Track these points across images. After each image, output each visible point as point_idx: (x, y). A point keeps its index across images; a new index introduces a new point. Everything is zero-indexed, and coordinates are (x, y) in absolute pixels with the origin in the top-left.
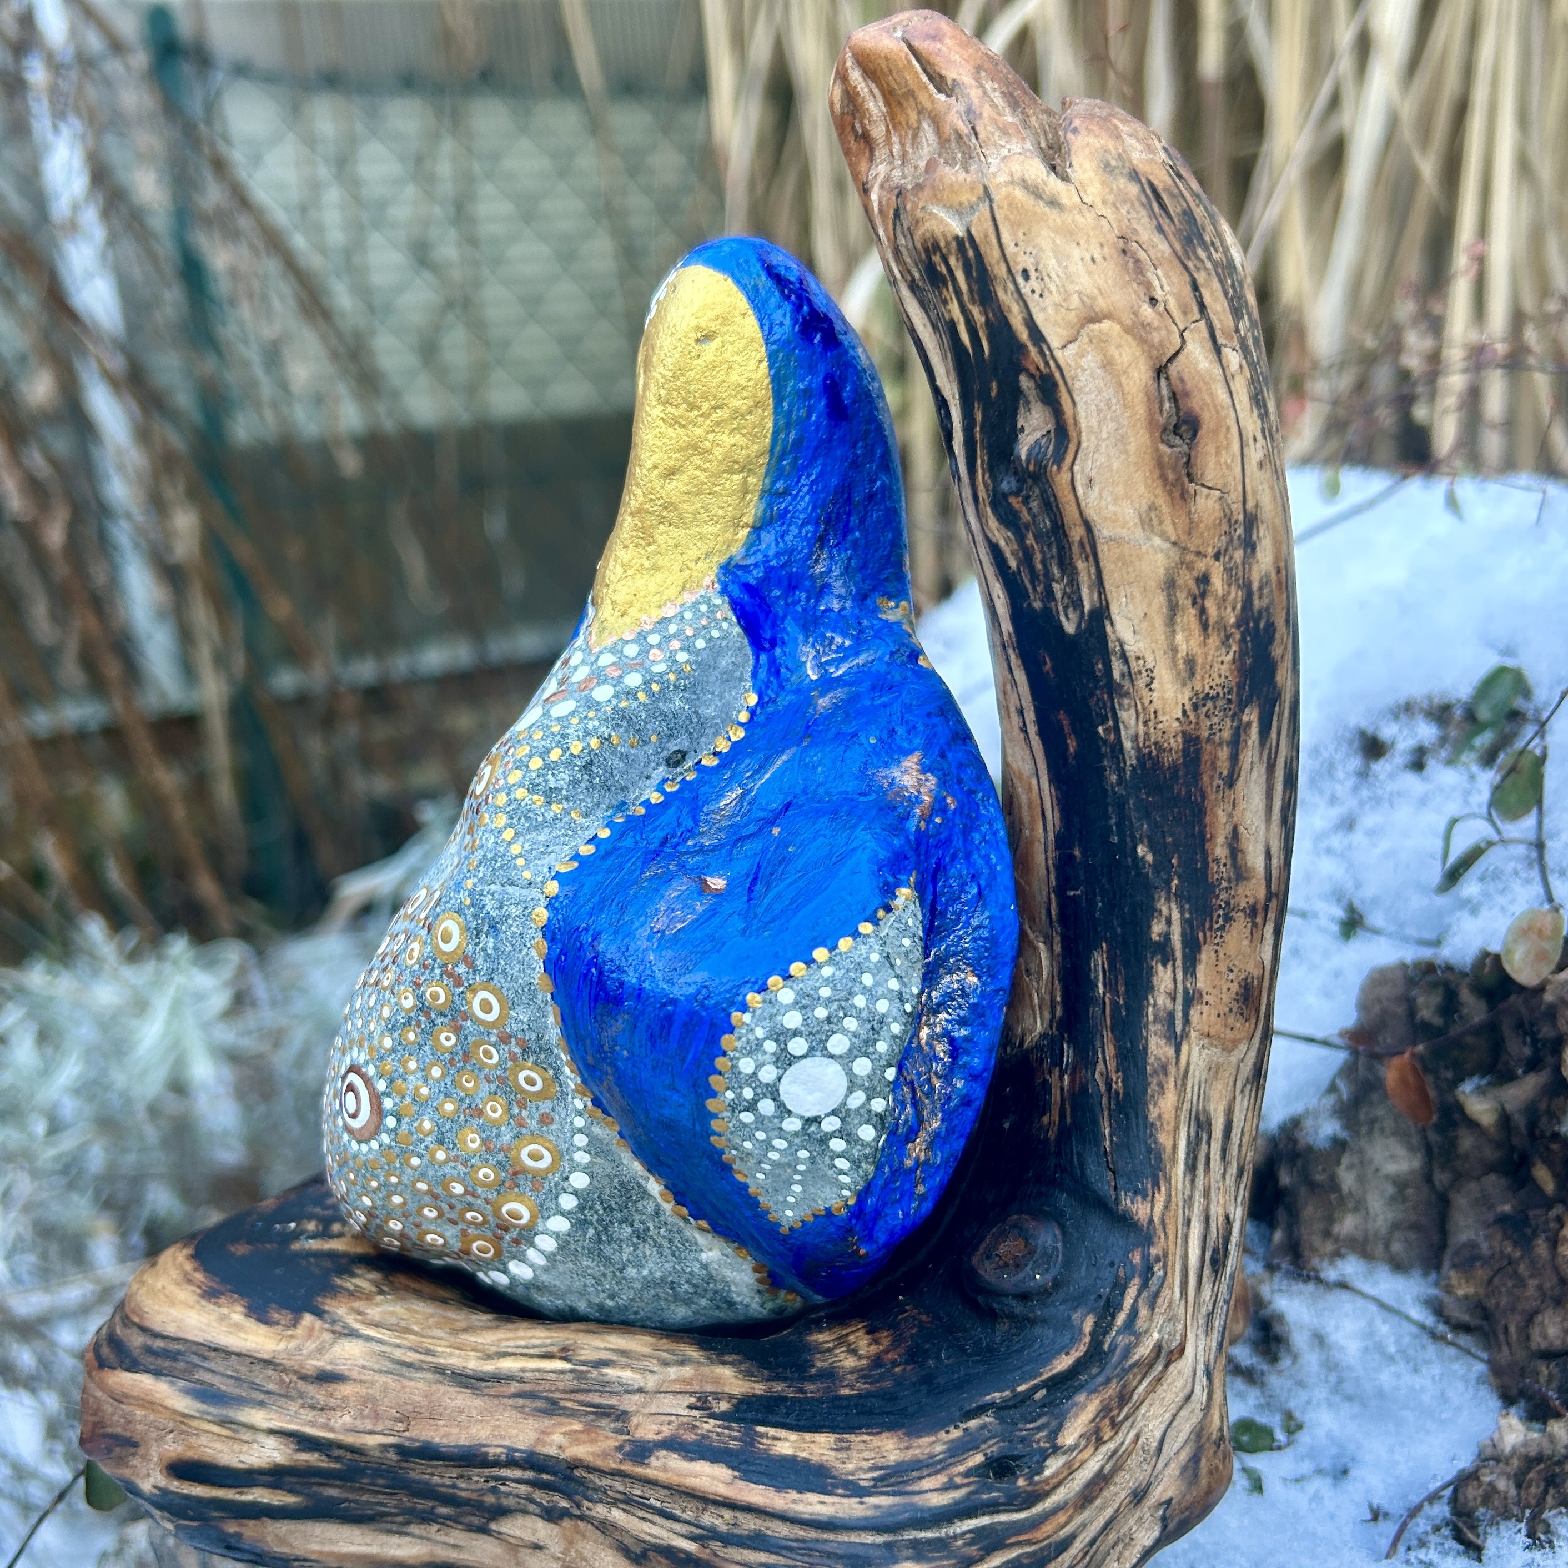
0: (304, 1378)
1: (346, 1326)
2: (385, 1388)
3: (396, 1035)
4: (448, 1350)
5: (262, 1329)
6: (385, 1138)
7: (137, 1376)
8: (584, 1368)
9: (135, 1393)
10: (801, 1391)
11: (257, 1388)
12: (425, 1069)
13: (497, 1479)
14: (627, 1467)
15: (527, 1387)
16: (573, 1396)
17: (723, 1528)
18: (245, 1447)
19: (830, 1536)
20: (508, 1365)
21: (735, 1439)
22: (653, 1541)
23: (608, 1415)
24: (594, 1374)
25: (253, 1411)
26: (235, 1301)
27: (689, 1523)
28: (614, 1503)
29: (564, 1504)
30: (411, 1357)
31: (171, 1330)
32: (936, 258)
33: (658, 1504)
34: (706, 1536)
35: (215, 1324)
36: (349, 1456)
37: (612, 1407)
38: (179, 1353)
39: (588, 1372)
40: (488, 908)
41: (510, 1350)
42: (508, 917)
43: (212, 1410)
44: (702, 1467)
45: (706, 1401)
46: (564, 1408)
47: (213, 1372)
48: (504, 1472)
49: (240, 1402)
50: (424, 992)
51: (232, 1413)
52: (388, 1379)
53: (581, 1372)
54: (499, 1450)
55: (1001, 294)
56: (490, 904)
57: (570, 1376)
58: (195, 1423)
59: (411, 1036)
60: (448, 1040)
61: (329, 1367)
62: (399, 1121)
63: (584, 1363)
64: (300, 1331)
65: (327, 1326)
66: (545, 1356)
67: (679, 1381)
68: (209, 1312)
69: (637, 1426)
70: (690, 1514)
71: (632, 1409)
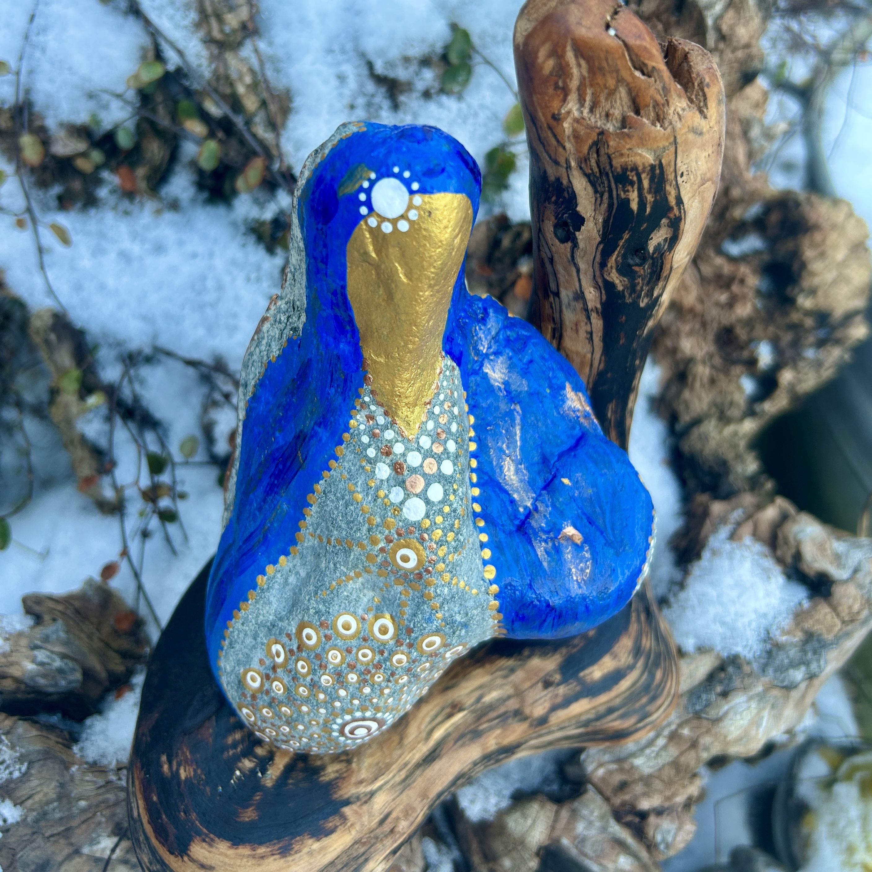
0: (372, 832)
1: (366, 794)
2: (407, 796)
4: (411, 755)
5: (334, 836)
8: (473, 707)
10: (574, 647)
11: (357, 857)
16: (481, 722)
17: (593, 716)
20: (438, 734)
23: (509, 717)
24: (479, 705)
25: (367, 866)
26: (302, 840)
27: (573, 725)
29: (503, 756)
30: (403, 774)
35: (312, 861)
37: (505, 713)
39: (476, 707)
41: (430, 727)
44: (573, 706)
45: (547, 681)
46: (483, 730)
48: (471, 771)
52: (406, 792)
53: (473, 709)
54: (469, 766)
55: (668, 187)
57: (469, 716)
61: (381, 817)
64: (352, 818)
65: (359, 803)
66: (450, 716)
67: (524, 681)
68: (301, 859)
69: (531, 712)
70: (574, 722)
71: (517, 707)
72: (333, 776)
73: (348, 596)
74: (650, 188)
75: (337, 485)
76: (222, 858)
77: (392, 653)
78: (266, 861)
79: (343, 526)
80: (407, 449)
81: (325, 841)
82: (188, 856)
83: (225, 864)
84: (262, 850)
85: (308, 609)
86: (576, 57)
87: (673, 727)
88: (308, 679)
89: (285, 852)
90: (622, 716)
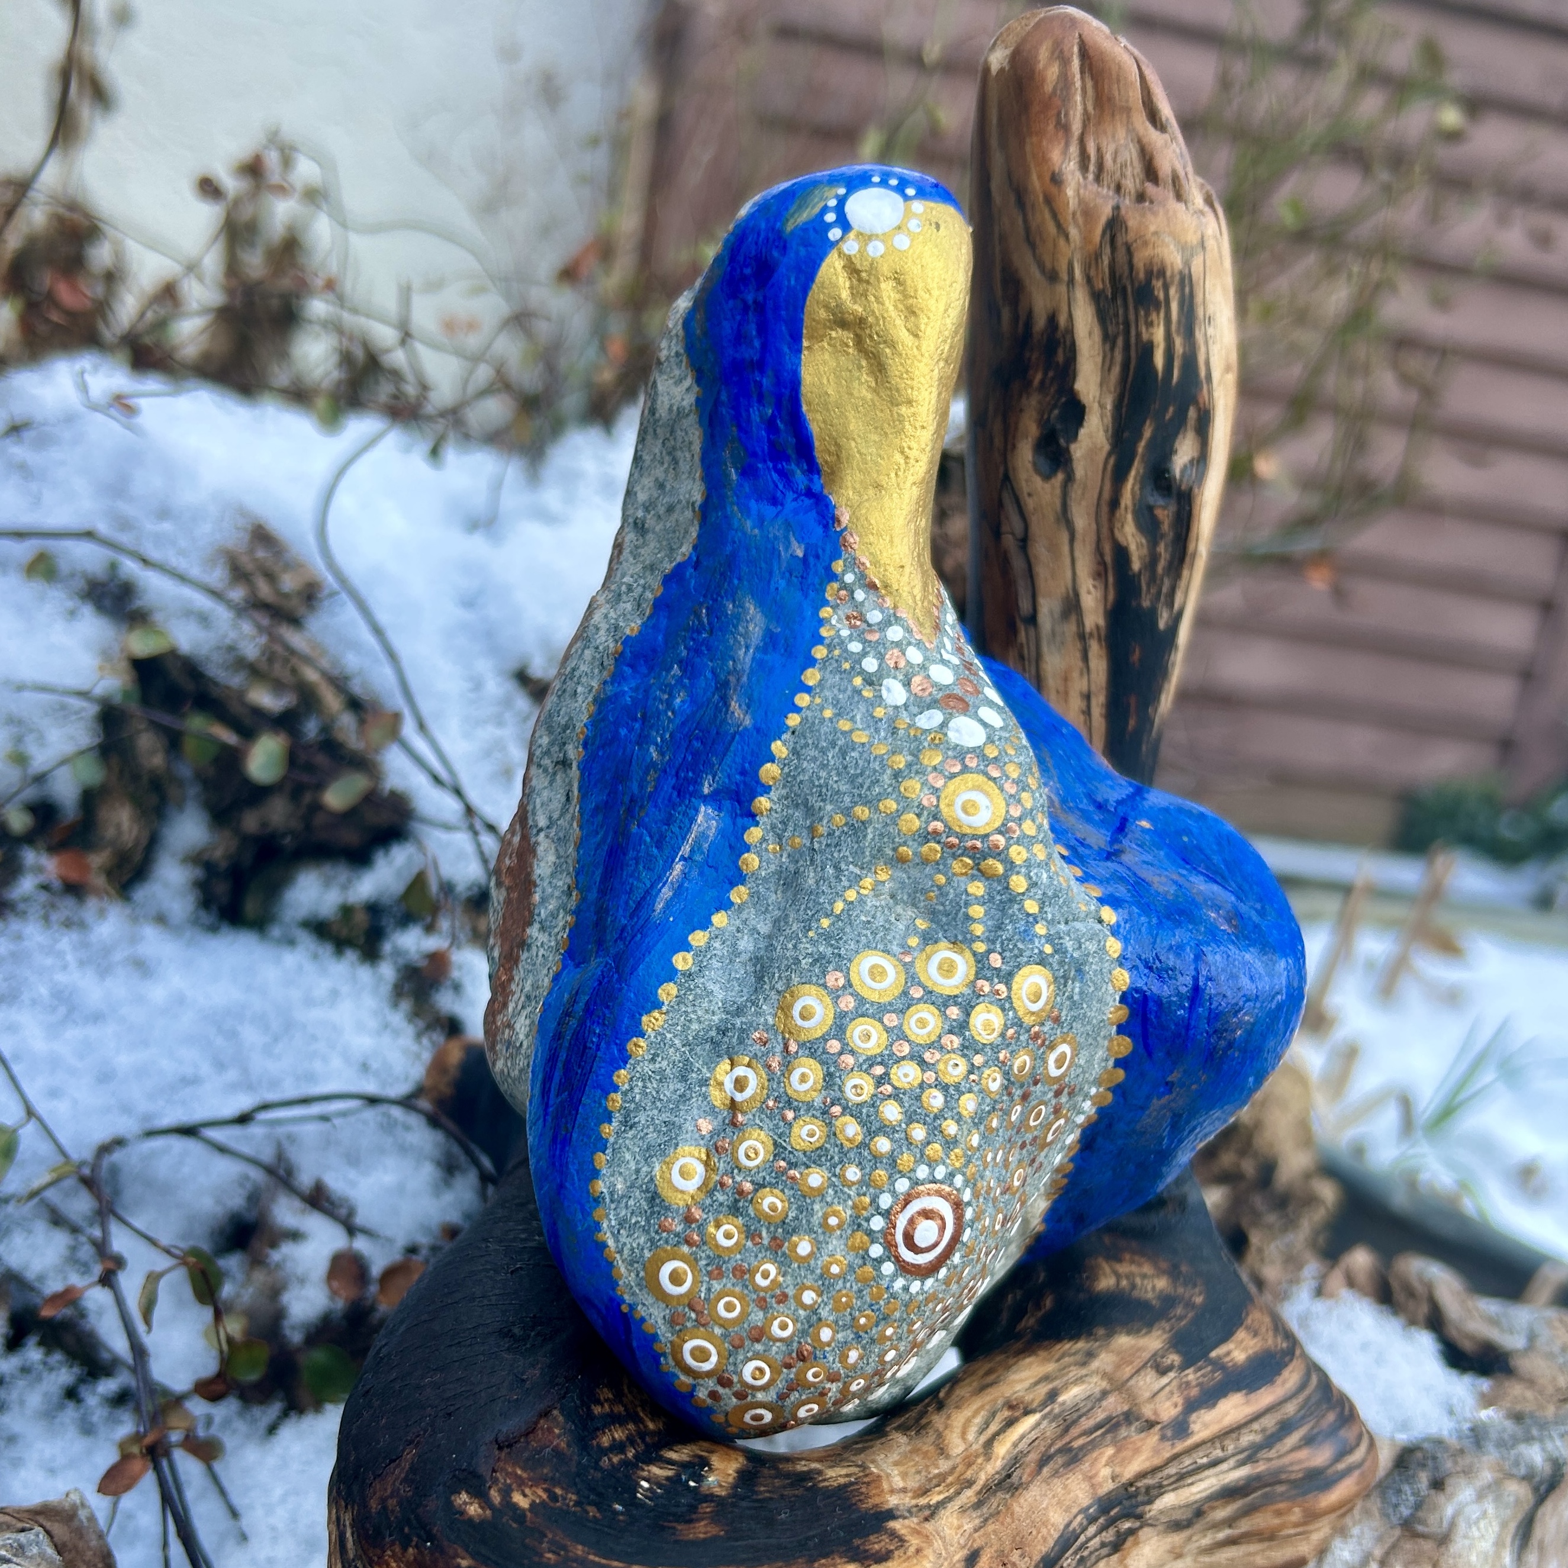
1: (920, 1508)
2: (996, 1533)
4: (970, 1471)
5: (892, 1564)
8: (1048, 1409)
10: (1179, 1319)
13: (1080, 1549)
14: (1180, 1446)
15: (1033, 1457)
16: (1071, 1435)
17: (1257, 1438)
20: (1003, 1449)
21: (1213, 1371)
22: (1204, 1494)
23: (1118, 1425)
24: (1056, 1408)
26: (834, 1565)
27: (1233, 1455)
28: (1167, 1490)
29: (1127, 1525)
30: (970, 1495)
33: (1205, 1460)
34: (1251, 1455)
37: (1109, 1419)
39: (1052, 1410)
41: (983, 1439)
44: (1223, 1405)
45: (1160, 1364)
46: (1081, 1448)
48: (1084, 1537)
53: (1049, 1413)
54: (1078, 1518)
57: (1045, 1423)
61: (965, 1551)
63: (1042, 1405)
64: (913, 1541)
65: (914, 1520)
66: (1010, 1423)
67: (1118, 1366)
69: (1156, 1413)
70: (1231, 1448)
71: (1126, 1408)
72: (843, 1481)
73: (869, 922)
75: (818, 731)
80: (926, 658)
85: (797, 961)
90: (1309, 1441)
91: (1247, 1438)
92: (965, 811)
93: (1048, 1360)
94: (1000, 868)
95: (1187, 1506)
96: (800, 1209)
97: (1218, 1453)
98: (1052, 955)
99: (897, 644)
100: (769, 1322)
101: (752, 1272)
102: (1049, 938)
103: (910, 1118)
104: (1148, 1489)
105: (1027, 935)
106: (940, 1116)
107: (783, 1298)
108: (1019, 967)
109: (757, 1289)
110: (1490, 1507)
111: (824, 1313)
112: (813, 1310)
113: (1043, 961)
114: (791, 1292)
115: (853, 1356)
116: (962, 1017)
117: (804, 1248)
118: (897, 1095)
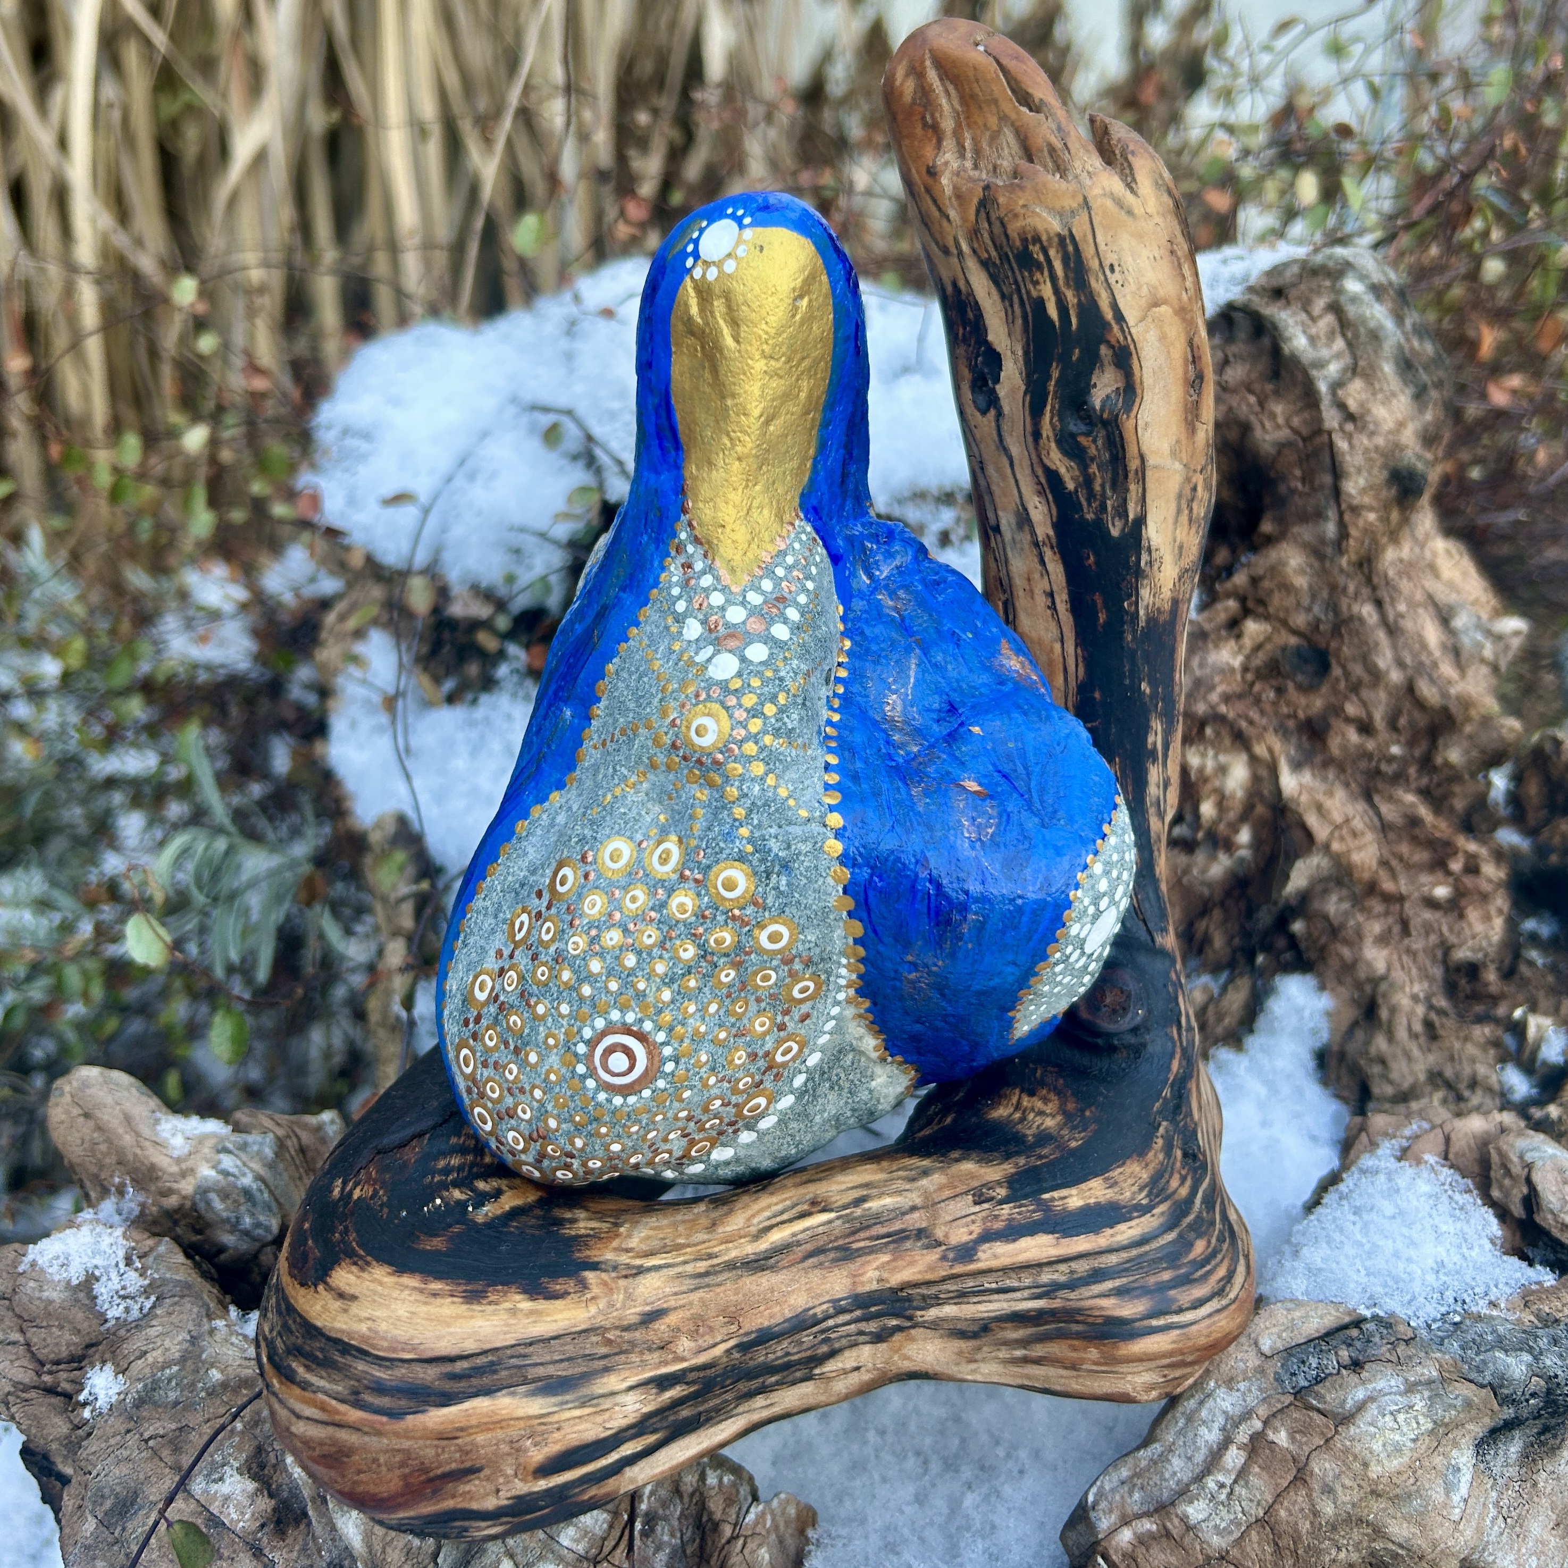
0: (627, 1329)
1: (629, 1267)
2: (702, 1300)
3: (675, 986)
4: (723, 1247)
5: (559, 1303)
6: (661, 1084)
7: (467, 1405)
8: (847, 1211)
9: (474, 1422)
10: (1040, 1157)
11: (591, 1357)
12: (703, 1010)
13: (823, 1331)
14: (959, 1269)
15: (809, 1247)
16: (857, 1237)
17: (1063, 1279)
18: (606, 1415)
19: (1146, 1248)
20: (777, 1236)
21: (1034, 1211)
22: (993, 1314)
23: (907, 1238)
24: (858, 1212)
25: (605, 1380)
26: (505, 1293)
27: (1028, 1288)
28: (945, 1302)
29: (894, 1322)
30: (702, 1266)
31: (470, 1346)
32: (1035, 249)
33: (994, 1286)
34: (1051, 1290)
35: (512, 1321)
36: (702, 1374)
37: (903, 1231)
38: (492, 1363)
39: (852, 1212)
40: (775, 850)
41: (767, 1224)
42: (800, 853)
43: (568, 1397)
44: (1025, 1243)
45: (982, 1194)
46: (859, 1250)
47: (542, 1364)
48: (831, 1322)
49: (587, 1377)
50: (707, 941)
51: (586, 1391)
52: (700, 1294)
53: (847, 1215)
54: (825, 1307)
55: (1093, 284)
56: (774, 845)
57: (839, 1222)
58: (555, 1418)
59: (692, 983)
60: (728, 976)
61: (648, 1308)
62: (677, 1063)
63: (845, 1207)
64: (596, 1290)
65: (614, 1275)
66: (803, 1215)
67: (941, 1188)
68: (494, 1313)
69: (946, 1236)
70: (1027, 1282)
71: (924, 1225)
72: (583, 1232)
74: (1066, 276)
76: (372, 1286)
77: (671, 891)
78: (439, 1301)
79: (632, 705)
81: (542, 1305)
82: (326, 1283)
83: (375, 1292)
84: (436, 1286)
86: (941, 79)
87: (1258, 1425)
88: (552, 949)
89: (474, 1297)
90: (1119, 1292)
91: (1046, 1277)
92: (698, 733)
93: (882, 1170)
94: (719, 780)
95: (974, 1320)
96: (532, 1029)
97: (1008, 1283)
98: (753, 854)
99: (705, 590)
100: (516, 1105)
101: (505, 1067)
102: (750, 841)
103: (610, 973)
104: (924, 1298)
105: (729, 837)
106: (632, 972)
107: (522, 1090)
108: (717, 862)
109: (507, 1081)
110: (1419, 1402)
111: (549, 1107)
112: (542, 1103)
113: (741, 858)
114: (527, 1088)
115: (579, 1143)
116: (664, 898)
117: (533, 1058)
118: (601, 955)
